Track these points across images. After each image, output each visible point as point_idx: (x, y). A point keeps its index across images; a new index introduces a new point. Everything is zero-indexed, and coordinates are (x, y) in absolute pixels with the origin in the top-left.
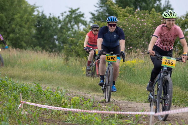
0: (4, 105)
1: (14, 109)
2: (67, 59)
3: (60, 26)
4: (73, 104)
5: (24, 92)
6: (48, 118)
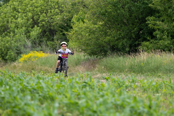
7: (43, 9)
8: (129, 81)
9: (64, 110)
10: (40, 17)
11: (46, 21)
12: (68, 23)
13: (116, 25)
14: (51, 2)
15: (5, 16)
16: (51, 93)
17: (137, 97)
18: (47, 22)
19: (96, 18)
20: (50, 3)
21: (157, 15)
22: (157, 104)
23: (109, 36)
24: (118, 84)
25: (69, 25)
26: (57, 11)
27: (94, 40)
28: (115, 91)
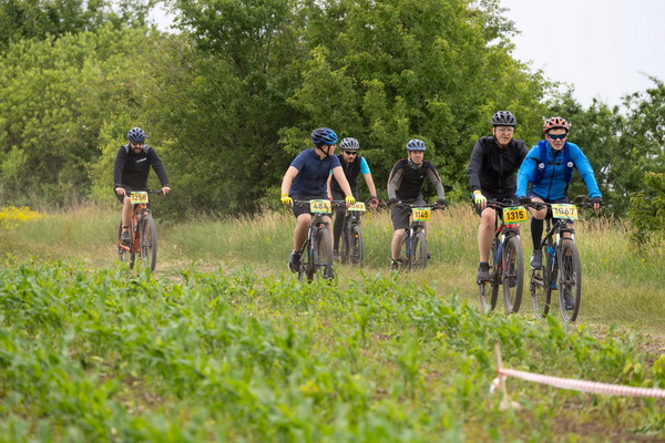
0: (446, 383)
1: (476, 394)
2: (640, 239)
3: (619, 134)
4: (660, 376)
5: (508, 342)
6: (581, 421)
7: (32, 108)
8: (238, 280)
9: (86, 349)
10: (26, 127)
11: (40, 136)
12: (91, 141)
13: (206, 146)
14: (50, 90)
16: (52, 309)
17: (258, 319)
18: (42, 137)
19: (159, 130)
20: (48, 93)
21: (305, 123)
22: (306, 337)
23: (191, 173)
24: (212, 289)
25: (93, 145)
26: (66, 112)
28: (206, 306)
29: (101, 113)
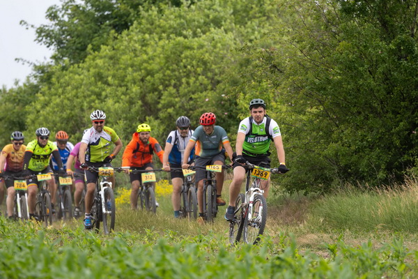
7: (168, 78)
8: (388, 254)
10: (163, 97)
11: (178, 106)
12: (232, 111)
13: (353, 114)
15: (77, 94)
18: (180, 107)
19: (302, 99)
20: (184, 61)
23: (337, 142)
24: (360, 263)
25: (234, 115)
26: (203, 80)
27: (298, 152)
29: (242, 80)
